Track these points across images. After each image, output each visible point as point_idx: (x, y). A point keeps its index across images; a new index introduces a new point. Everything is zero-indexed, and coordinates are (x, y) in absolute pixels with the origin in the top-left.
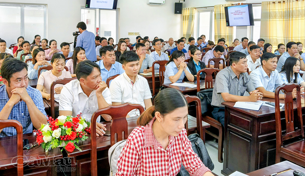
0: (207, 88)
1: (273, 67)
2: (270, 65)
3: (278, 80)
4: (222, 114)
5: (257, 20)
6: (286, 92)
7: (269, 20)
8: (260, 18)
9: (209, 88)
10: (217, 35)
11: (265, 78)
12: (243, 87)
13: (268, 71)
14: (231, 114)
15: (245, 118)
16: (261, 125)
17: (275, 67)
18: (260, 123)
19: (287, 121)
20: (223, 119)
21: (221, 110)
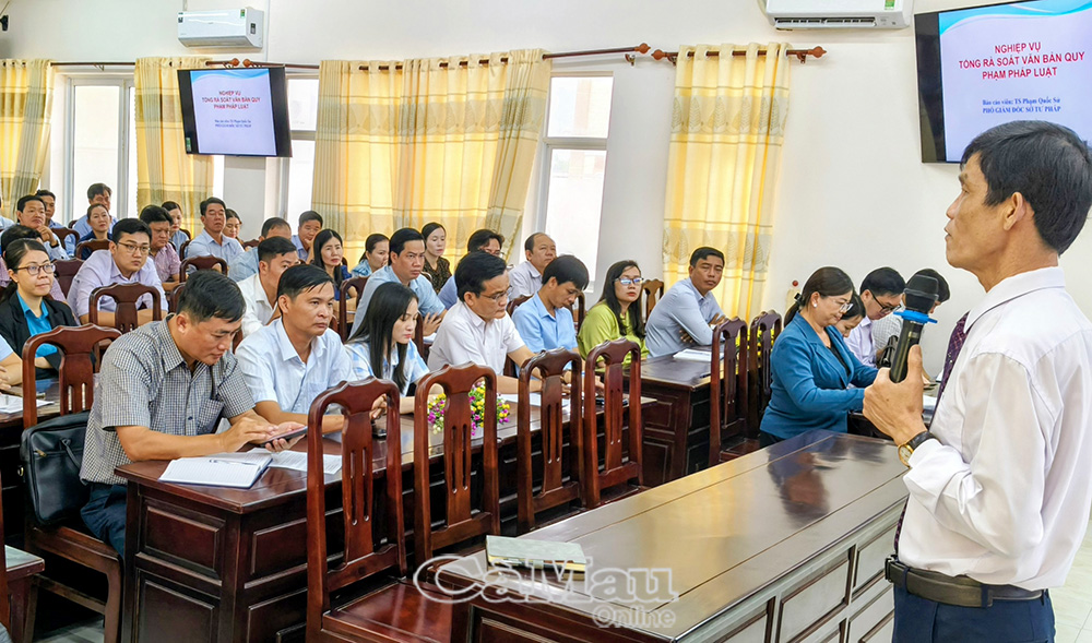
0: (71, 412)
1: (314, 321)
2: (305, 313)
3: (338, 370)
4: (117, 515)
5: (302, 135)
6: (349, 413)
7: (343, 137)
8: (313, 127)
9: (77, 408)
10: (148, 186)
11: (291, 366)
12: (211, 403)
13: (300, 337)
14: (149, 509)
15: (201, 522)
16: (255, 540)
17: (321, 320)
18: (251, 535)
19: (349, 518)
20: (122, 534)
21: (115, 495)
